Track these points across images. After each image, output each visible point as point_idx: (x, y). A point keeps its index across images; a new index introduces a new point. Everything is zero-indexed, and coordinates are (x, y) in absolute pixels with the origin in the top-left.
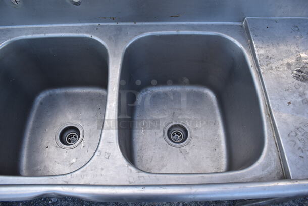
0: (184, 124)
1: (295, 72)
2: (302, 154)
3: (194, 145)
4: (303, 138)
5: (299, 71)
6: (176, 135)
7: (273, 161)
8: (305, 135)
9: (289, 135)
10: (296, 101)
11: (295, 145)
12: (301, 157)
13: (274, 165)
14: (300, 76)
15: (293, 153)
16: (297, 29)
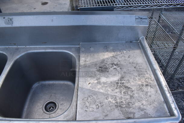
0: (55, 101)
1: (98, 68)
2: (87, 110)
3: (58, 113)
4: (91, 101)
5: (100, 67)
6: (52, 108)
7: (72, 114)
8: (92, 100)
9: (83, 99)
10: (94, 82)
11: (84, 105)
12: (86, 111)
13: (72, 115)
14: (100, 70)
15: (82, 109)
16: (106, 47)
